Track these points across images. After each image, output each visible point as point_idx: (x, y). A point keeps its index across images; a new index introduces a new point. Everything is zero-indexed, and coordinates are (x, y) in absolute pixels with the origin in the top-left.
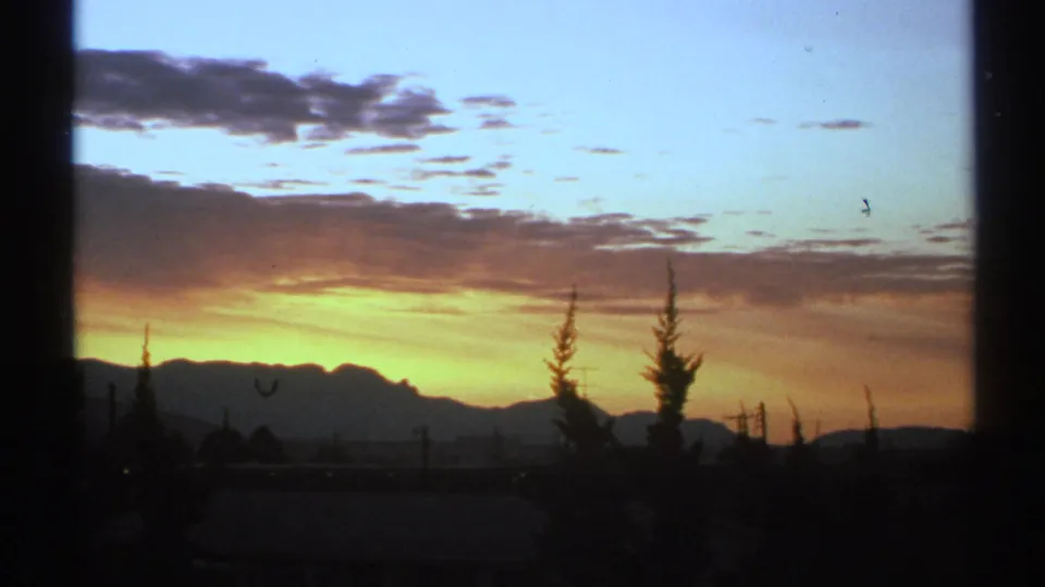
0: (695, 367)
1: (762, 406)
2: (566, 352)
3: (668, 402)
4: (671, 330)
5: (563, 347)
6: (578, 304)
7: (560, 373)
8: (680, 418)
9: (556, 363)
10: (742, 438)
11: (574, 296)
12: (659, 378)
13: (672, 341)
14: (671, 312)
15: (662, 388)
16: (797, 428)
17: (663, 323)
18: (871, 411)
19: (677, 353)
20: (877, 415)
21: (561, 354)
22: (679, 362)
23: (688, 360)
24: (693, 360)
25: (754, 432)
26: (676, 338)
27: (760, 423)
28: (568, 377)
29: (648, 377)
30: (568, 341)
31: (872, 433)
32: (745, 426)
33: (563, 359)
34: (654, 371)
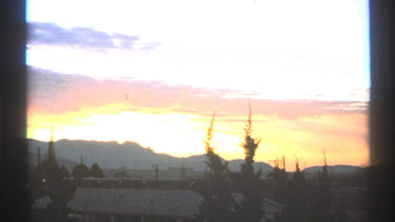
0: (259, 142)
1: (284, 157)
2: (210, 136)
3: (248, 155)
4: (249, 128)
5: (209, 134)
6: (215, 118)
7: (208, 144)
8: (253, 161)
9: (207, 141)
10: (277, 169)
11: (214, 115)
12: (246, 147)
13: (250, 132)
14: (250, 121)
15: (247, 150)
16: (297, 165)
17: (247, 126)
18: (325, 158)
19: (252, 137)
20: (327, 160)
21: (208, 137)
22: (252, 140)
23: (256, 139)
24: (258, 140)
25: (281, 167)
26: (251, 131)
27: (283, 163)
28: (211, 146)
29: (241, 146)
30: (211, 132)
31: (325, 167)
32: (278, 165)
33: (209, 139)
34: (243, 144)
